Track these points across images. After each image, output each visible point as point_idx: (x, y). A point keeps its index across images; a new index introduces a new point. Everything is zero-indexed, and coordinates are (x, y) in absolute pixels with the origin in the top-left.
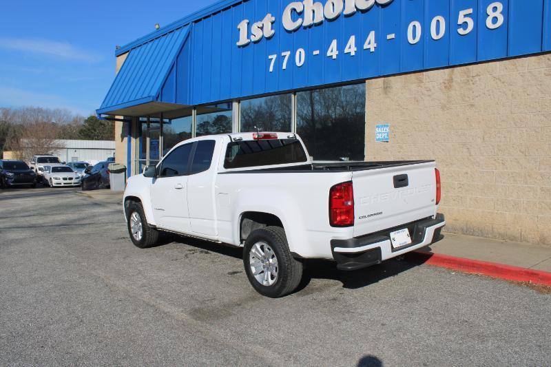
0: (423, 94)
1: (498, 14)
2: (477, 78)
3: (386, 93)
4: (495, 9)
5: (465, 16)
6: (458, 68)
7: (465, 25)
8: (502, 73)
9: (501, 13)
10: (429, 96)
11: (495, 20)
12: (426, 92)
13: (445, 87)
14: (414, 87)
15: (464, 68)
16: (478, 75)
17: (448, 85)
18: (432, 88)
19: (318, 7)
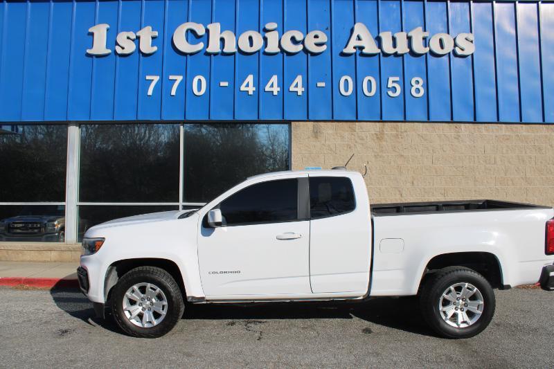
0: (356, 142)
1: (419, 86)
2: (405, 134)
3: (316, 137)
4: (417, 82)
5: (394, 82)
6: (389, 124)
7: (394, 89)
8: (425, 133)
9: (422, 86)
10: (363, 144)
11: (418, 90)
12: (360, 141)
13: (378, 138)
14: (346, 134)
15: (395, 124)
16: (406, 131)
17: (379, 137)
18: (365, 138)
19: (229, 36)
